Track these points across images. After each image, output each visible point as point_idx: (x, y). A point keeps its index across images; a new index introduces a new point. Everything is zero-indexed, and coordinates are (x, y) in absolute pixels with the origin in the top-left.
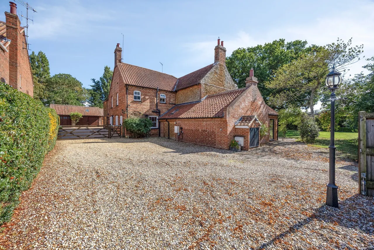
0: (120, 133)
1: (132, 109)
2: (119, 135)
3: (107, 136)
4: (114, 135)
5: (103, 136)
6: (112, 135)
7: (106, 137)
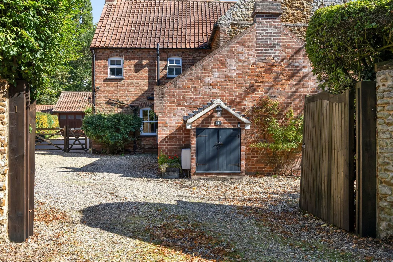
0: (86, 144)
1: (104, 95)
2: (83, 147)
3: (63, 147)
4: (75, 147)
5: (54, 147)
6: (70, 146)
7: (60, 149)
